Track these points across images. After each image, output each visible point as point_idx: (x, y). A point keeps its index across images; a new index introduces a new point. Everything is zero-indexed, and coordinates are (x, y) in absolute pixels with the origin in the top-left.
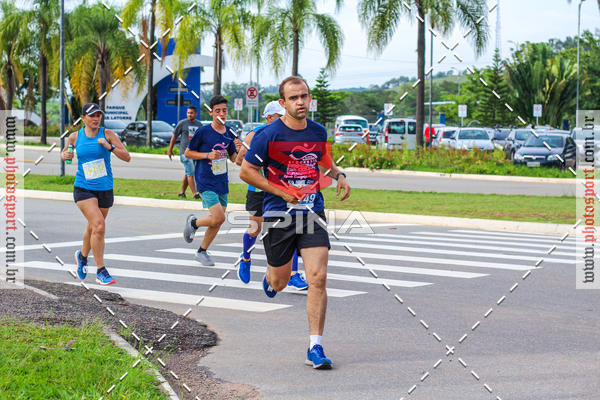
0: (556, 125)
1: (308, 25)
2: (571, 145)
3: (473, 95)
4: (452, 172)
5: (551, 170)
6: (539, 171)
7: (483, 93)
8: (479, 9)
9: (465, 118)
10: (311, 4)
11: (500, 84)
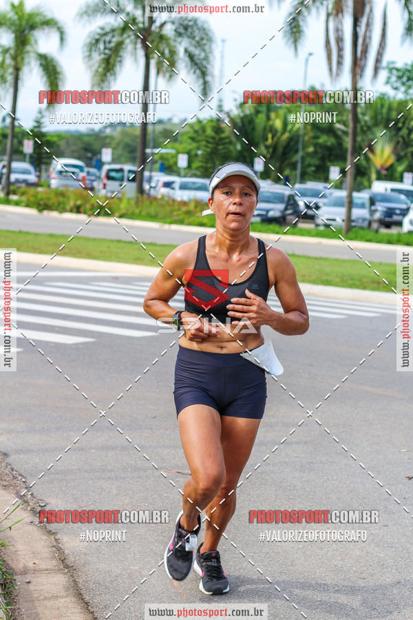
0: (277, 180)
1: (29, 63)
2: (292, 202)
3: (194, 145)
4: (171, 223)
5: (272, 227)
6: (259, 226)
7: (204, 143)
8: (206, 58)
9: (185, 169)
10: (33, 42)
11: (223, 135)
